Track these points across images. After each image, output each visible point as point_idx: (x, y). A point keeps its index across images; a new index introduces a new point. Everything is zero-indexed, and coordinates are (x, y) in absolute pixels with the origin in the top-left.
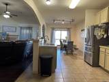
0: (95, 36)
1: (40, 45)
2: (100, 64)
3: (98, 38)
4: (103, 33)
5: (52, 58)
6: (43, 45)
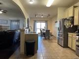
0: (64, 26)
1: (25, 33)
2: (69, 46)
3: (67, 27)
4: (70, 24)
5: (34, 42)
6: (28, 33)
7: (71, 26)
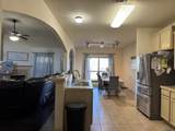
1: (66, 86)
2: (162, 116)
3: (158, 73)
4: (166, 66)
5: (85, 108)
6: (70, 87)
7: (168, 72)
